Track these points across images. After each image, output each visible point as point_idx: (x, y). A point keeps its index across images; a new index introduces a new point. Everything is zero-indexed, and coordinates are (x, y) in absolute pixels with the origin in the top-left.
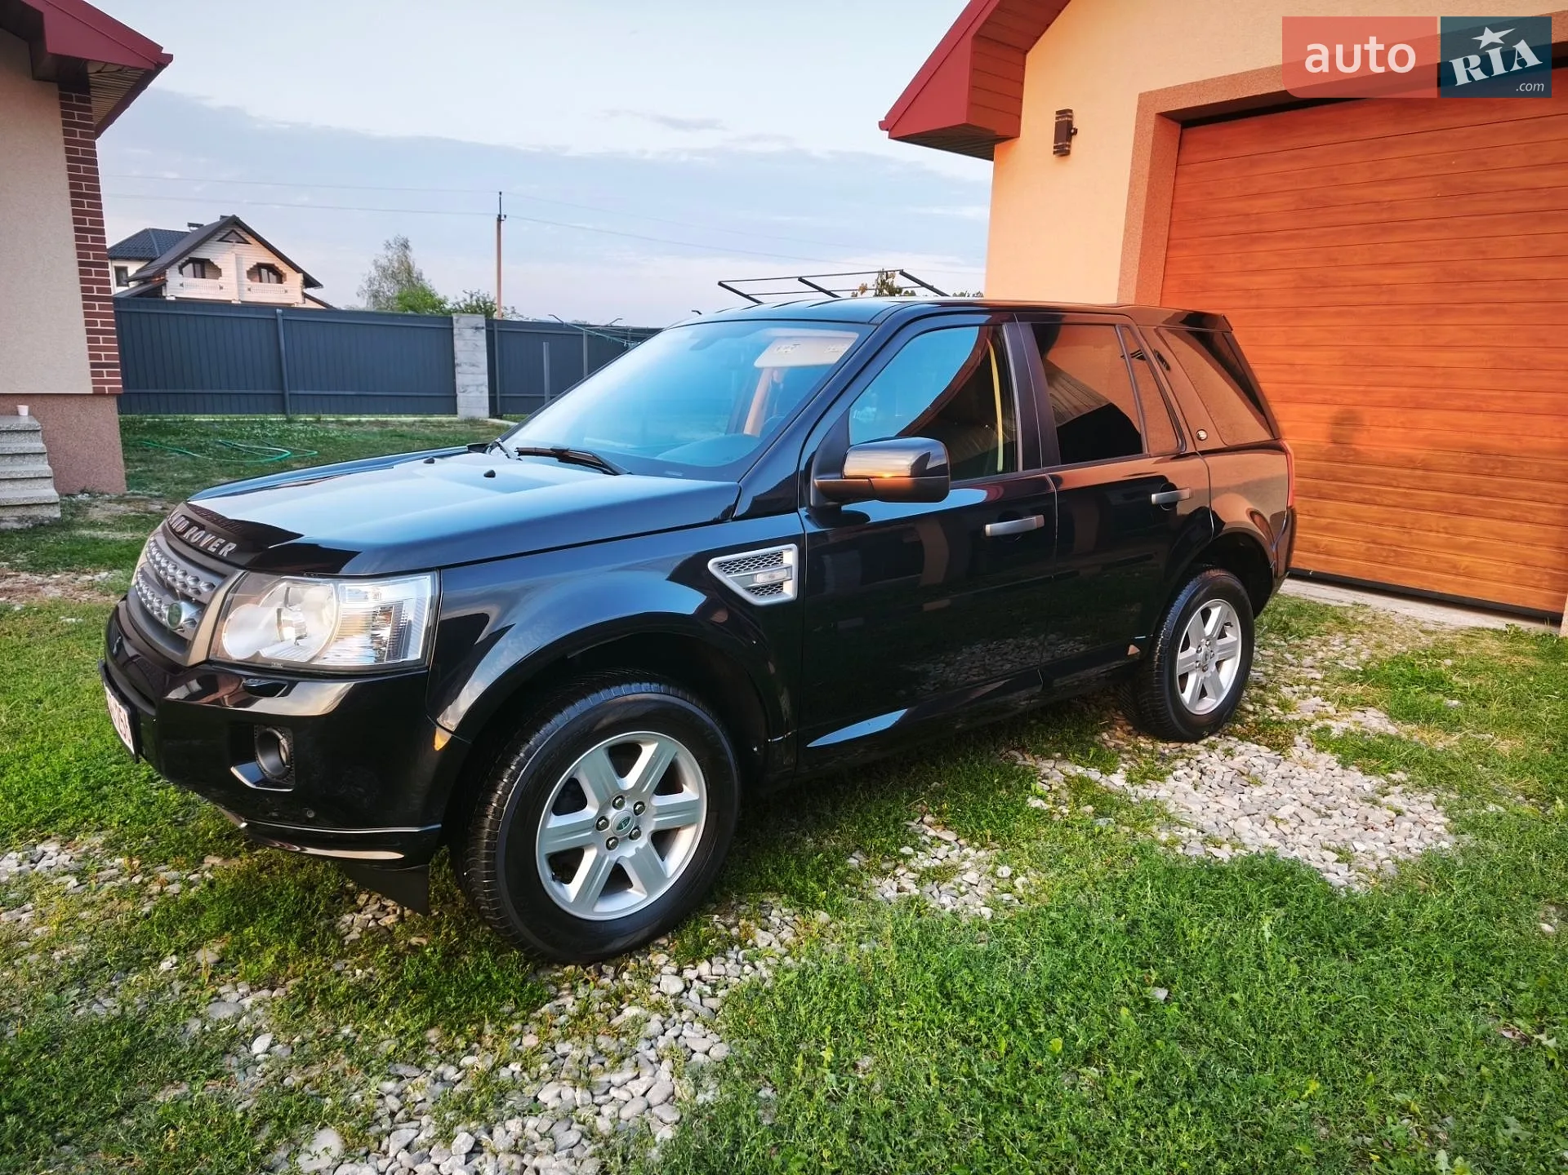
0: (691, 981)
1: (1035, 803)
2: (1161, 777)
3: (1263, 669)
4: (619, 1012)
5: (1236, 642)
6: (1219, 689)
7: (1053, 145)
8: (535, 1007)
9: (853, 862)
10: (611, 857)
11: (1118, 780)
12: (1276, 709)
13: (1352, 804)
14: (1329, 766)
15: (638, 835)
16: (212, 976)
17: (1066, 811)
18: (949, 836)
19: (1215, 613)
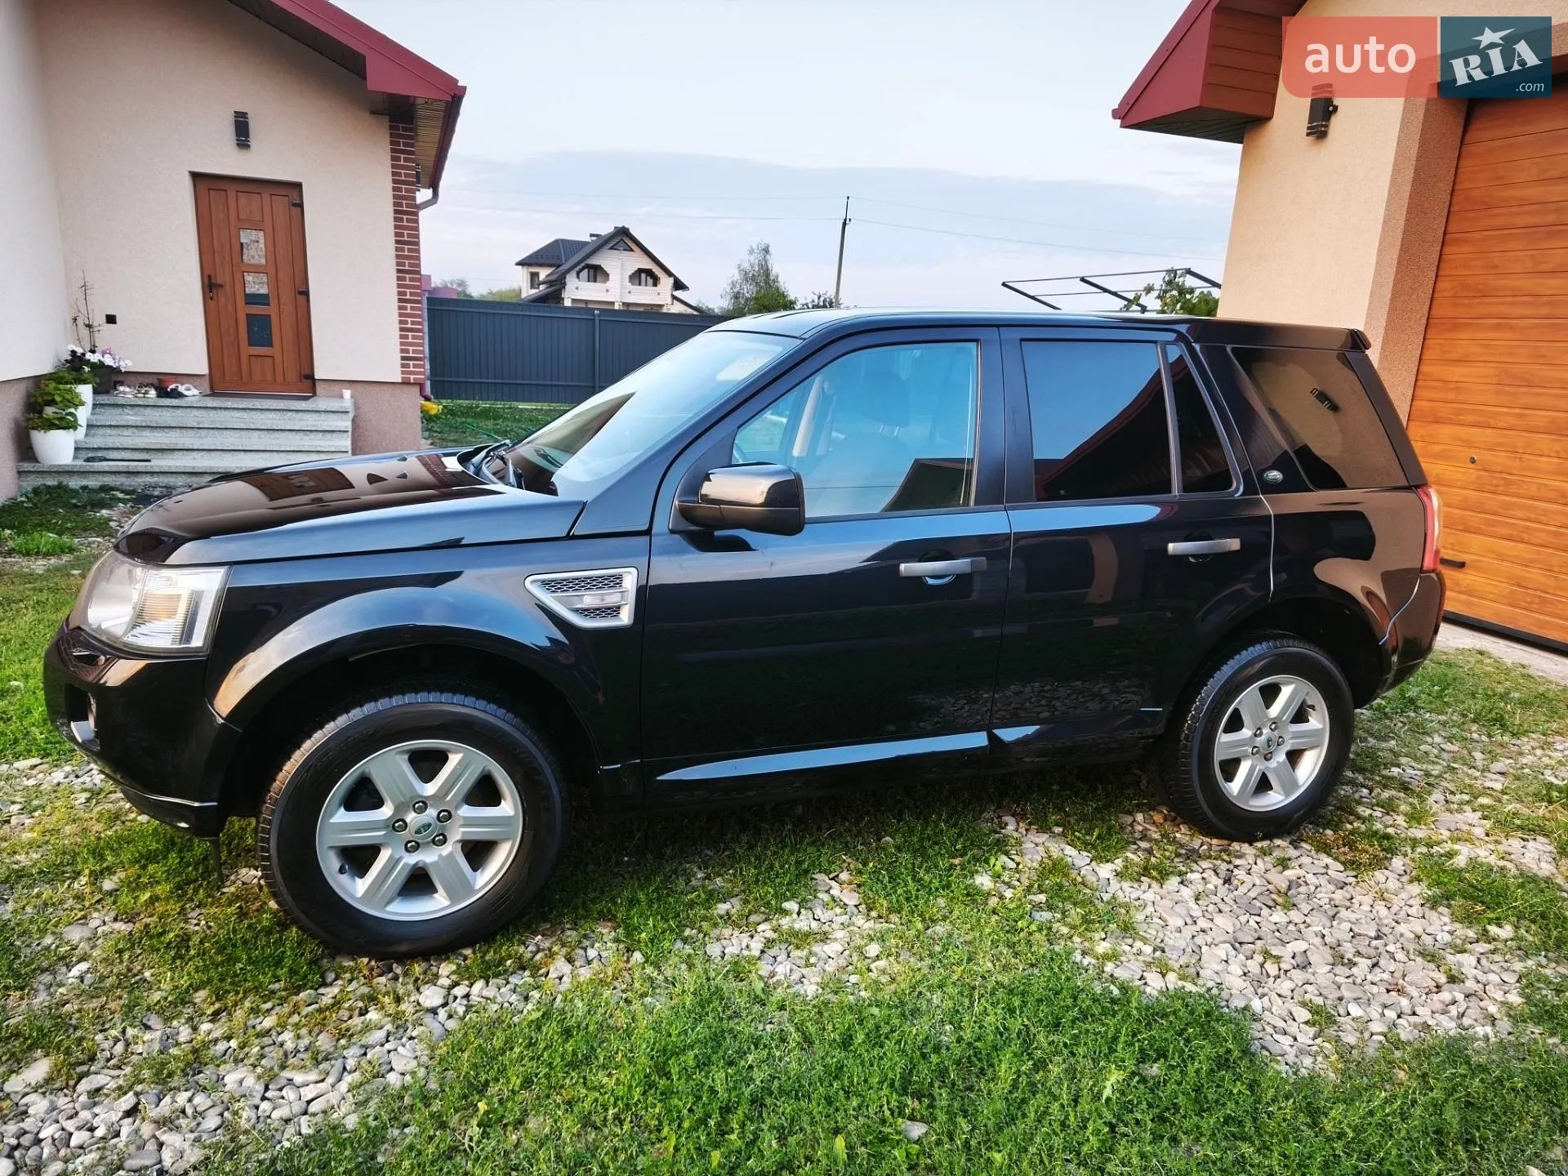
0: (456, 998)
1: (984, 881)
2: (1163, 876)
3: (1424, 766)
4: (363, 1012)
5: (1322, 730)
6: (1290, 785)
7: (1305, 124)
8: (298, 990)
9: (722, 908)
10: (412, 859)
11: (1105, 870)
12: (1401, 820)
13: (1400, 956)
14: (1411, 902)
15: (444, 841)
16: (98, 902)
17: (1008, 894)
18: (851, 899)
19: (1286, 692)
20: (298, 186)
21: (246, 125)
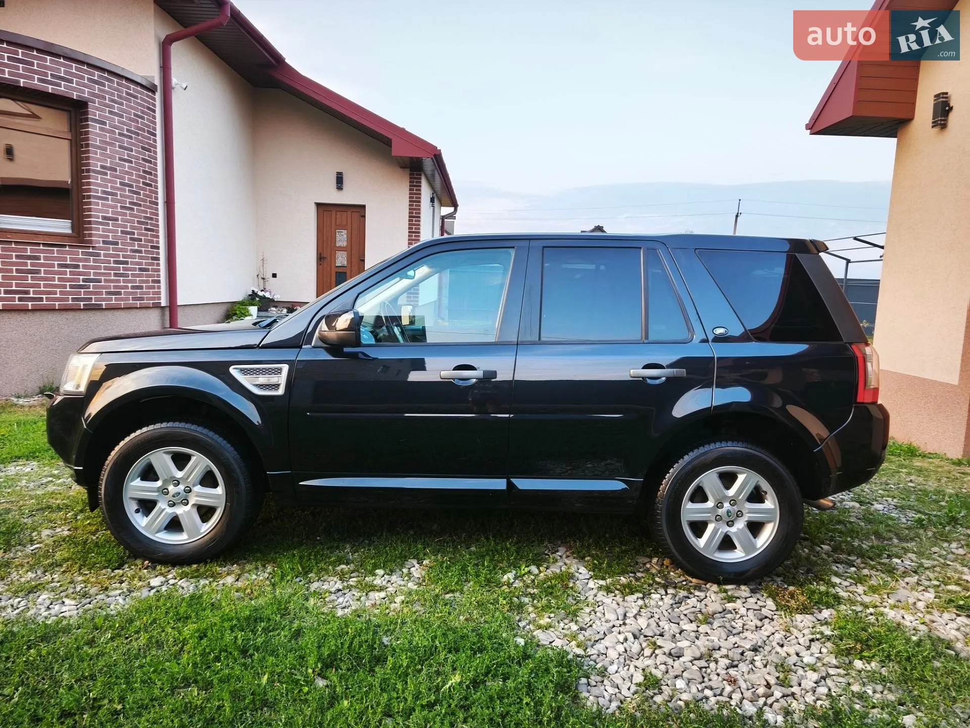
0: (168, 584)
2: (631, 592)
3: (923, 561)
5: (774, 510)
6: (750, 545)
7: (932, 120)
8: (106, 568)
9: (342, 567)
10: (171, 511)
11: (595, 584)
12: (861, 589)
15: (187, 504)
16: (69, 522)
18: (419, 574)
19: (741, 479)
20: (364, 207)
21: (342, 178)
